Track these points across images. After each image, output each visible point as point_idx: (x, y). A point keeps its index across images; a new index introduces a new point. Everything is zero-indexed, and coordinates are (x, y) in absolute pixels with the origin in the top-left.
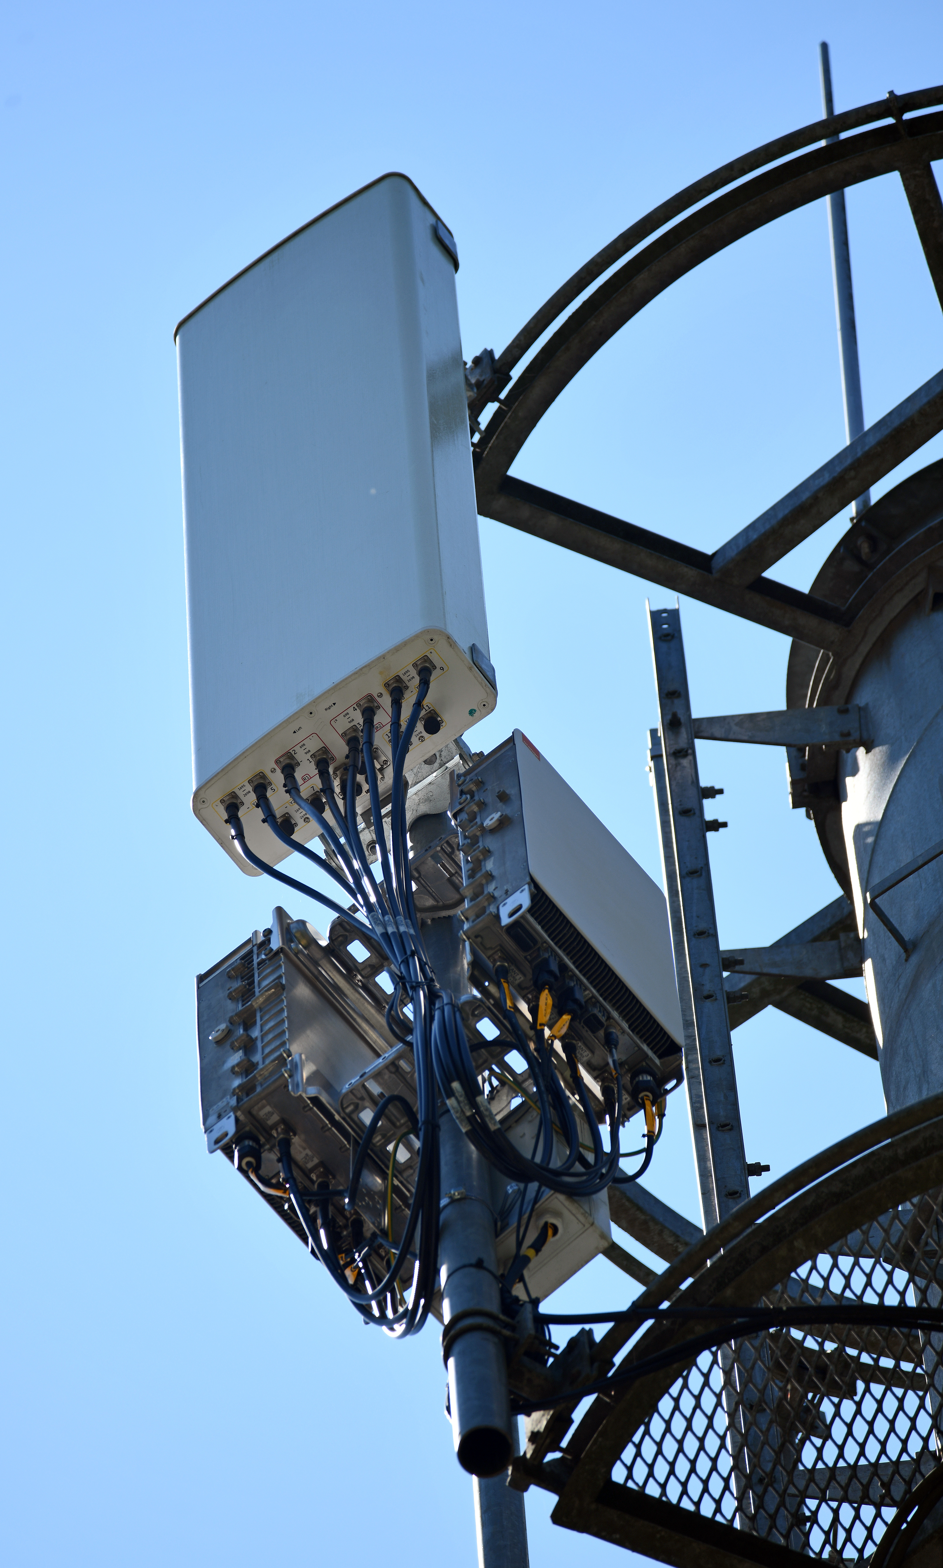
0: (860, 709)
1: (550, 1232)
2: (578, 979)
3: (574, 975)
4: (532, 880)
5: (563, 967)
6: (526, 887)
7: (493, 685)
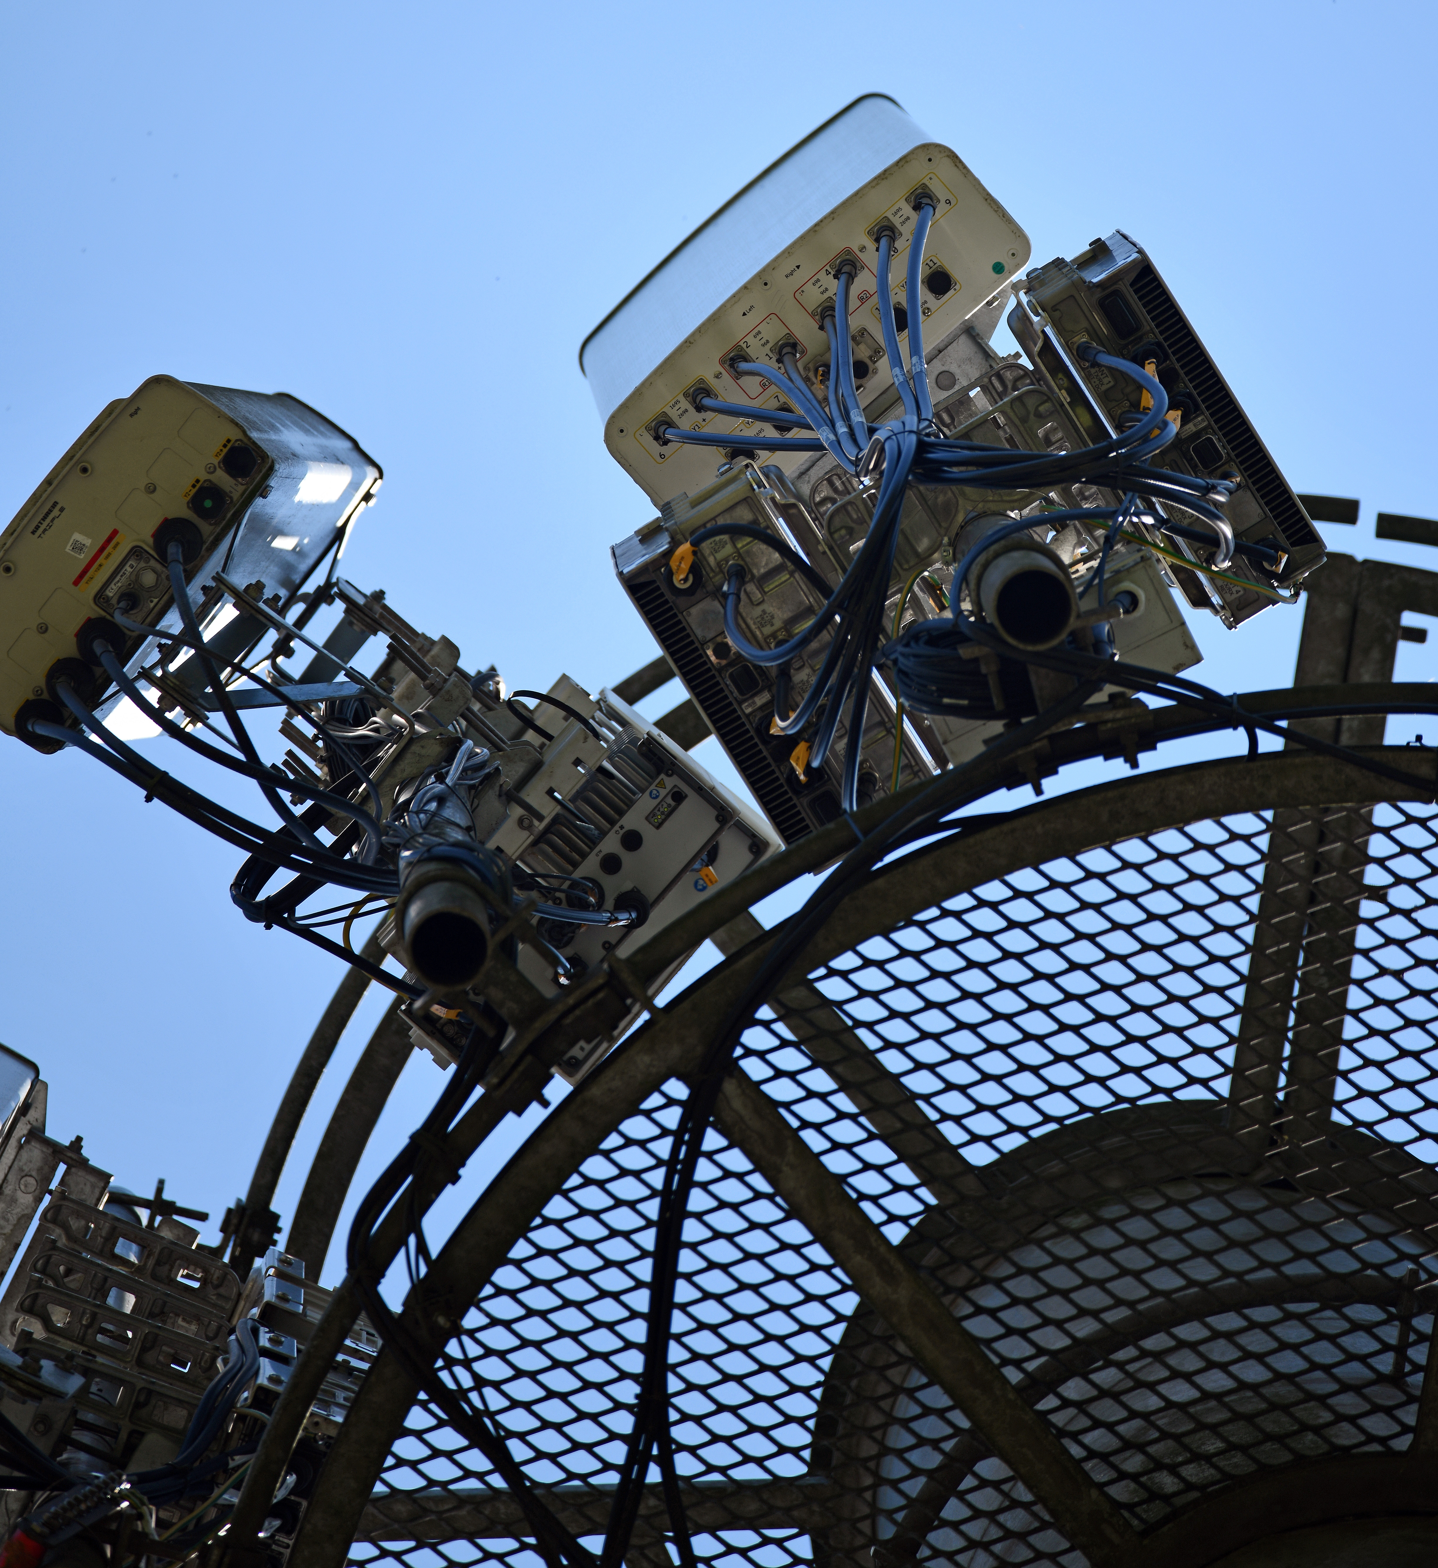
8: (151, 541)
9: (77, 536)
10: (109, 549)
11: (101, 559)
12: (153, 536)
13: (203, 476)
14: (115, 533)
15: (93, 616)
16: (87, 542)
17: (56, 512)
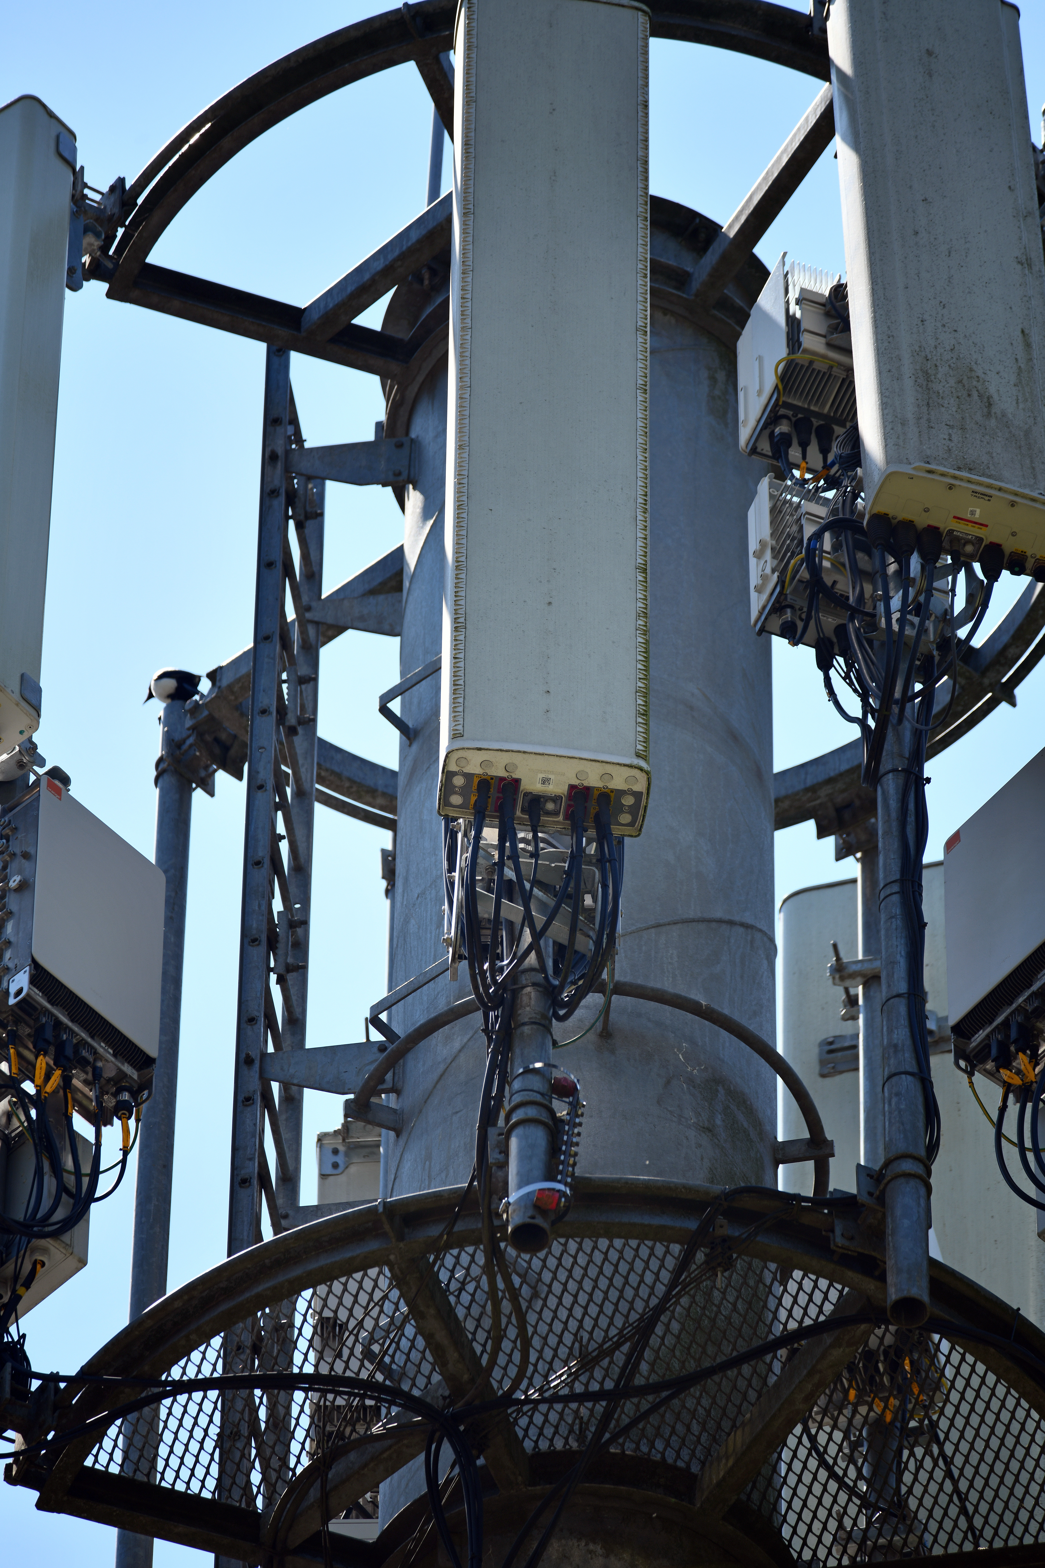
0: (412, 440)
1: (38, 1266)
2: (71, 1030)
3: (67, 1027)
4: (34, 961)
5: (58, 1023)
6: (27, 968)
7: (37, 710)
8: (988, 543)
9: (978, 511)
10: (977, 526)
11: (970, 524)
12: (991, 543)
13: (1029, 554)
14: (986, 526)
15: (941, 530)
16: (977, 516)
17: (987, 498)
